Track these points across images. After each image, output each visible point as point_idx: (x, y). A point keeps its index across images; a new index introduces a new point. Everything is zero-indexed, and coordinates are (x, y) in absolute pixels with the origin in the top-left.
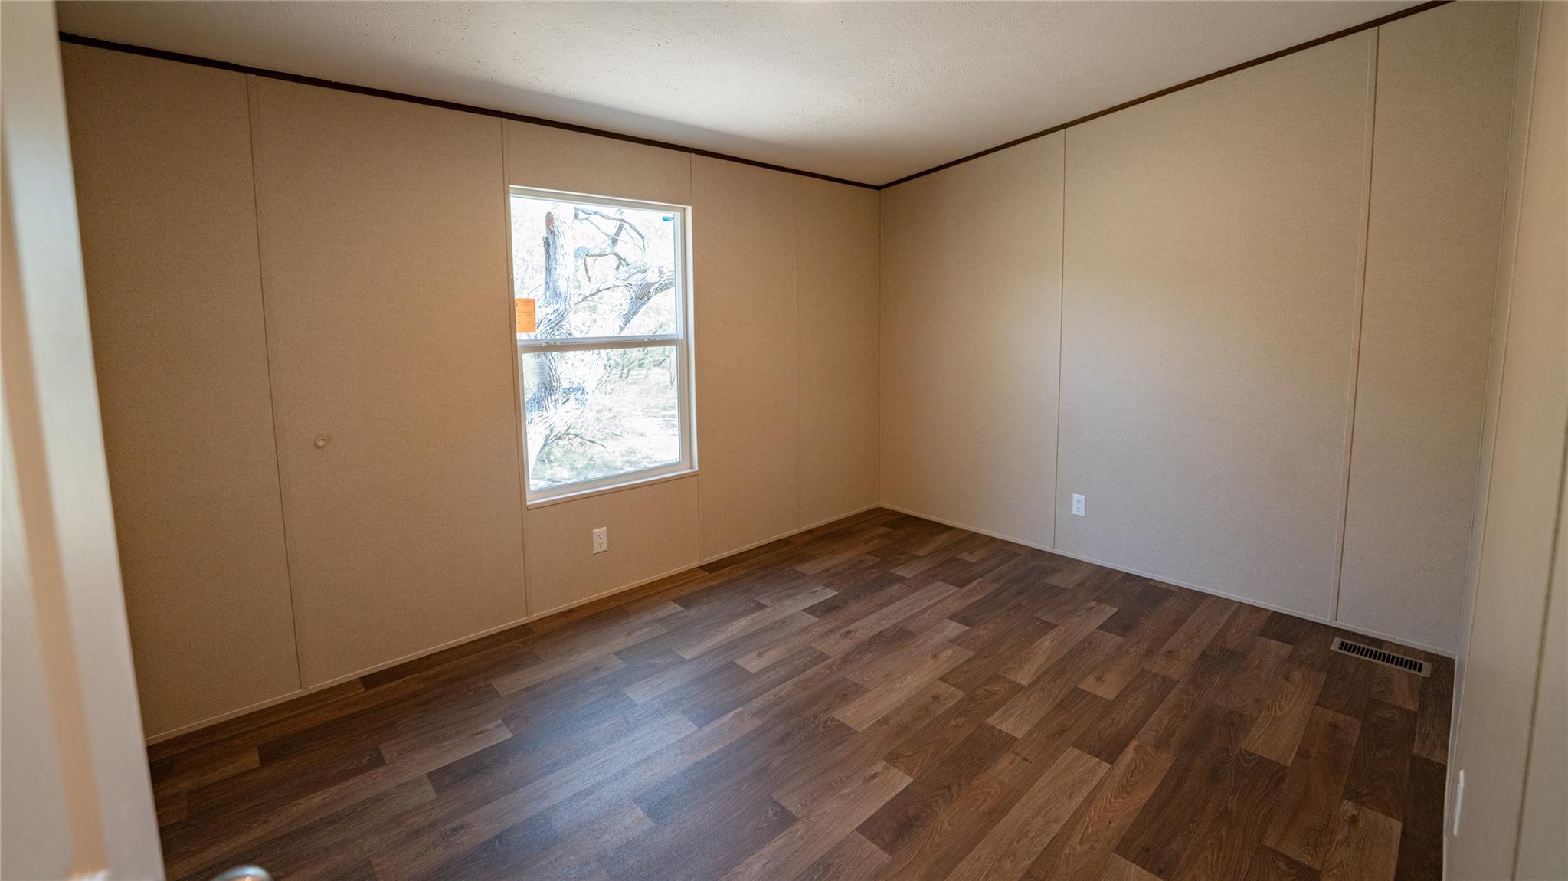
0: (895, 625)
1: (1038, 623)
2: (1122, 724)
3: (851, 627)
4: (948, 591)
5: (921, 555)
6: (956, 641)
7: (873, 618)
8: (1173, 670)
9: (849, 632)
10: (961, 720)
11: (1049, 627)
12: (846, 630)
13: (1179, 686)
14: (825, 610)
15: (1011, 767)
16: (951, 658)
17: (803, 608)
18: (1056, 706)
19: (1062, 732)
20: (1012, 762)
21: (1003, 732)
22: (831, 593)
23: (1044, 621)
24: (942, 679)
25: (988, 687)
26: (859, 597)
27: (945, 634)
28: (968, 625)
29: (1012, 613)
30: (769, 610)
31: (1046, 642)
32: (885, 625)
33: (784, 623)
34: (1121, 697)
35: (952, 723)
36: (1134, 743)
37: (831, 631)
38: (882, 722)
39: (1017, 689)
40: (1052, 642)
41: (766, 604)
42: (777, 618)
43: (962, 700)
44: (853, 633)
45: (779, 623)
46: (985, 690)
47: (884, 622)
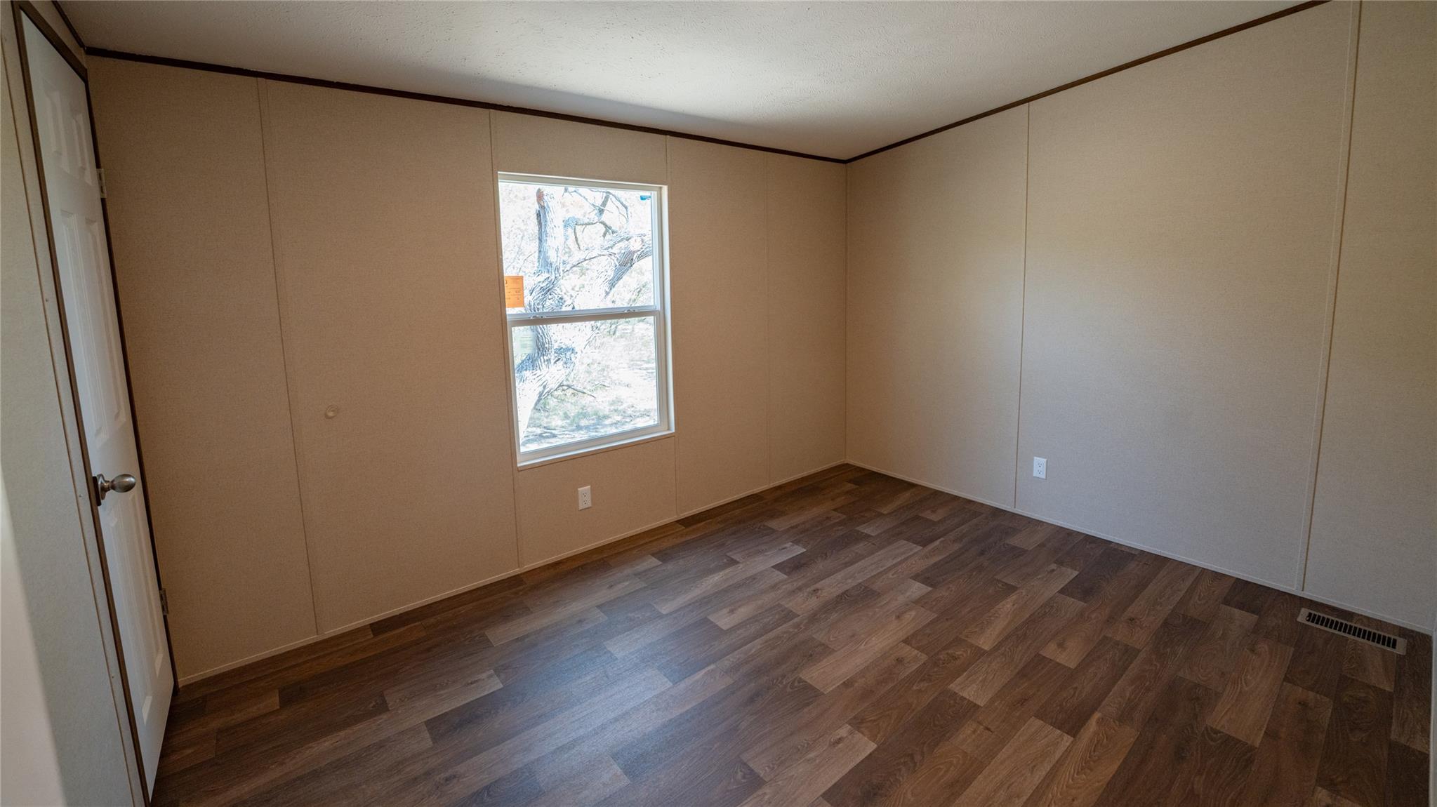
0: (860, 584)
1: (1000, 585)
2: (1084, 695)
3: (818, 586)
4: (911, 550)
5: (885, 512)
6: (920, 602)
7: (839, 576)
8: (1135, 639)
9: (816, 591)
10: (924, 685)
11: (1012, 589)
12: (813, 588)
13: (1142, 655)
14: (793, 567)
15: (974, 736)
16: (914, 620)
17: (772, 565)
18: (1018, 673)
19: (1023, 701)
20: (974, 732)
21: (965, 699)
22: (799, 550)
23: (1006, 584)
24: (907, 641)
25: (950, 651)
26: (826, 554)
27: (908, 594)
28: (931, 586)
29: (974, 573)
30: (741, 566)
31: (1007, 605)
32: (851, 583)
33: (754, 579)
34: (1083, 666)
35: (915, 688)
36: (1097, 715)
37: (800, 589)
38: (847, 684)
39: (979, 653)
40: (1014, 605)
41: (738, 560)
42: (749, 574)
43: (924, 664)
44: (820, 592)
45: (750, 580)
46: (947, 654)
47: (850, 581)
